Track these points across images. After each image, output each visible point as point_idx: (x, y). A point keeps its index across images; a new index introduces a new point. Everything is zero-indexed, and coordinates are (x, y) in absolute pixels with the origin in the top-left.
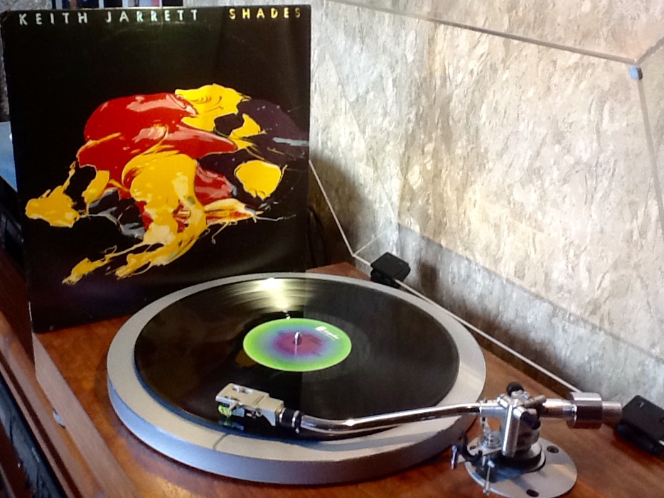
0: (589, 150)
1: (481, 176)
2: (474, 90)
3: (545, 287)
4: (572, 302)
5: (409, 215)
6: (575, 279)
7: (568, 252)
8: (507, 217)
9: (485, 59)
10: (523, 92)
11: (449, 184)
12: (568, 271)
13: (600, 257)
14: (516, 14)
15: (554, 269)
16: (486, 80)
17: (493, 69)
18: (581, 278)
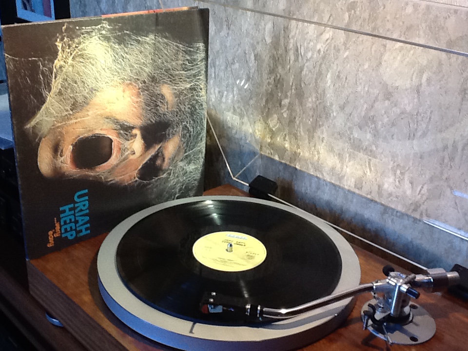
0: (411, 105)
1: (327, 122)
2: (321, 64)
3: (379, 195)
4: (398, 204)
5: (269, 148)
6: (401, 188)
7: (395, 171)
8: (348, 148)
9: (330, 42)
10: (360, 65)
11: (302, 127)
12: (395, 184)
13: (420, 174)
14: (355, 12)
15: (385, 183)
16: (330, 56)
17: (336, 49)
18: (405, 188)
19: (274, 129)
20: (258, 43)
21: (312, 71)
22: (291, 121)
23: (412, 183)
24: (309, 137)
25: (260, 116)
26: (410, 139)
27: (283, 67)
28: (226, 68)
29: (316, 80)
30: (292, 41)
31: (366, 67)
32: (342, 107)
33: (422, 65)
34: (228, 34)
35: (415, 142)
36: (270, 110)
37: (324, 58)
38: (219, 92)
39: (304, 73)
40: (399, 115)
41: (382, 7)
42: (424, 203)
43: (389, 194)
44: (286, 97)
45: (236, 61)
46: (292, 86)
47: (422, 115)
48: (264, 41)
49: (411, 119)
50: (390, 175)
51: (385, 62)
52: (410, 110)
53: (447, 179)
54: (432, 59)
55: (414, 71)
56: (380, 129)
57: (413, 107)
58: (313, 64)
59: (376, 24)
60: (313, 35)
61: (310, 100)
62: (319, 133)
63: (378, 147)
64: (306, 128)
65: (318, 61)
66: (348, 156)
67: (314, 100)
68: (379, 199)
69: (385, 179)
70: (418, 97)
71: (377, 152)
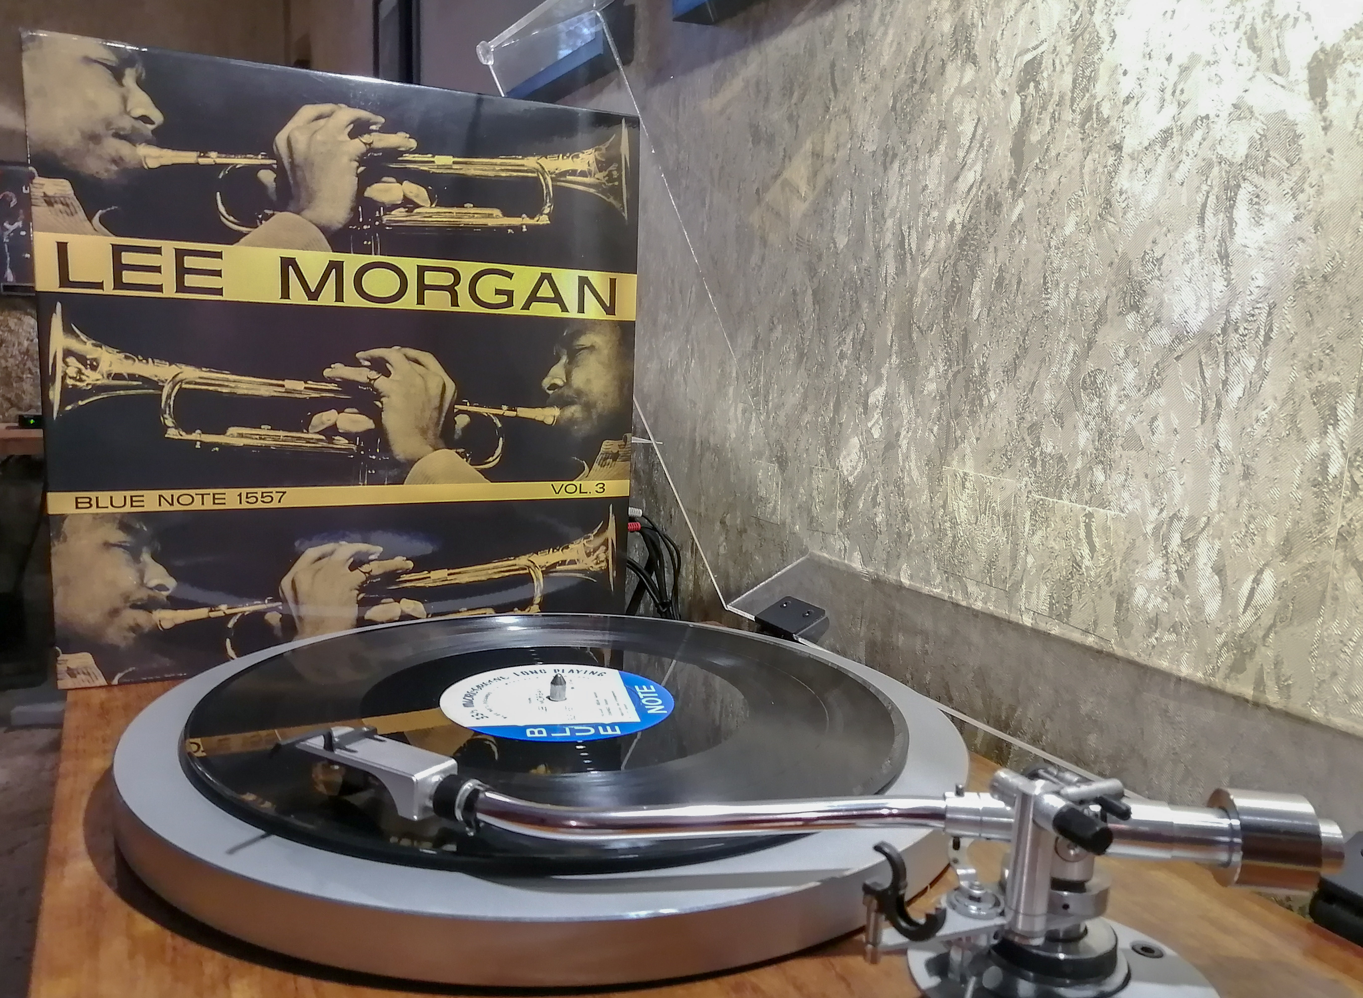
0: (1204, 304)
1: (974, 423)
2: (958, 260)
3: (1119, 628)
4: (1181, 652)
5: (841, 534)
6: (1187, 596)
7: (1166, 538)
8: (1030, 492)
9: (977, 192)
10: (1053, 231)
11: (913, 456)
12: (1168, 583)
13: (1245, 536)
14: (1036, 87)
15: (1136, 584)
16: (978, 231)
17: (993, 207)
18: (1202, 592)
19: (851, 479)
21: (937, 288)
22: (891, 445)
23: (1219, 570)
24: (930, 479)
26: (1208, 420)
27: (872, 301)
28: (755, 347)
29: (947, 310)
31: (1069, 228)
32: (1011, 371)
33: (1231, 164)
34: (763, 259)
35: (1223, 425)
36: (843, 427)
38: (744, 411)
39: (917, 300)
40: (1171, 350)
41: (1110, 39)
42: (1266, 636)
43: (1150, 621)
44: (878, 382)
45: (775, 322)
46: (891, 346)
47: (1241, 331)
48: (832, 245)
49: (1208, 348)
50: (1152, 554)
51: (1121, 195)
52: (1200, 324)
53: (1342, 537)
54: (1262, 133)
55: (1208, 193)
56: (1115, 409)
57: (1210, 309)
58: (939, 268)
59: (1094, 97)
60: (937, 187)
61: (932, 372)
62: (955, 463)
63: (1110, 469)
64: (925, 457)
65: (950, 257)
66: (1028, 518)
67: (941, 371)
68: (1121, 644)
69: (1137, 571)
70: (1225, 271)
71: (1109, 488)
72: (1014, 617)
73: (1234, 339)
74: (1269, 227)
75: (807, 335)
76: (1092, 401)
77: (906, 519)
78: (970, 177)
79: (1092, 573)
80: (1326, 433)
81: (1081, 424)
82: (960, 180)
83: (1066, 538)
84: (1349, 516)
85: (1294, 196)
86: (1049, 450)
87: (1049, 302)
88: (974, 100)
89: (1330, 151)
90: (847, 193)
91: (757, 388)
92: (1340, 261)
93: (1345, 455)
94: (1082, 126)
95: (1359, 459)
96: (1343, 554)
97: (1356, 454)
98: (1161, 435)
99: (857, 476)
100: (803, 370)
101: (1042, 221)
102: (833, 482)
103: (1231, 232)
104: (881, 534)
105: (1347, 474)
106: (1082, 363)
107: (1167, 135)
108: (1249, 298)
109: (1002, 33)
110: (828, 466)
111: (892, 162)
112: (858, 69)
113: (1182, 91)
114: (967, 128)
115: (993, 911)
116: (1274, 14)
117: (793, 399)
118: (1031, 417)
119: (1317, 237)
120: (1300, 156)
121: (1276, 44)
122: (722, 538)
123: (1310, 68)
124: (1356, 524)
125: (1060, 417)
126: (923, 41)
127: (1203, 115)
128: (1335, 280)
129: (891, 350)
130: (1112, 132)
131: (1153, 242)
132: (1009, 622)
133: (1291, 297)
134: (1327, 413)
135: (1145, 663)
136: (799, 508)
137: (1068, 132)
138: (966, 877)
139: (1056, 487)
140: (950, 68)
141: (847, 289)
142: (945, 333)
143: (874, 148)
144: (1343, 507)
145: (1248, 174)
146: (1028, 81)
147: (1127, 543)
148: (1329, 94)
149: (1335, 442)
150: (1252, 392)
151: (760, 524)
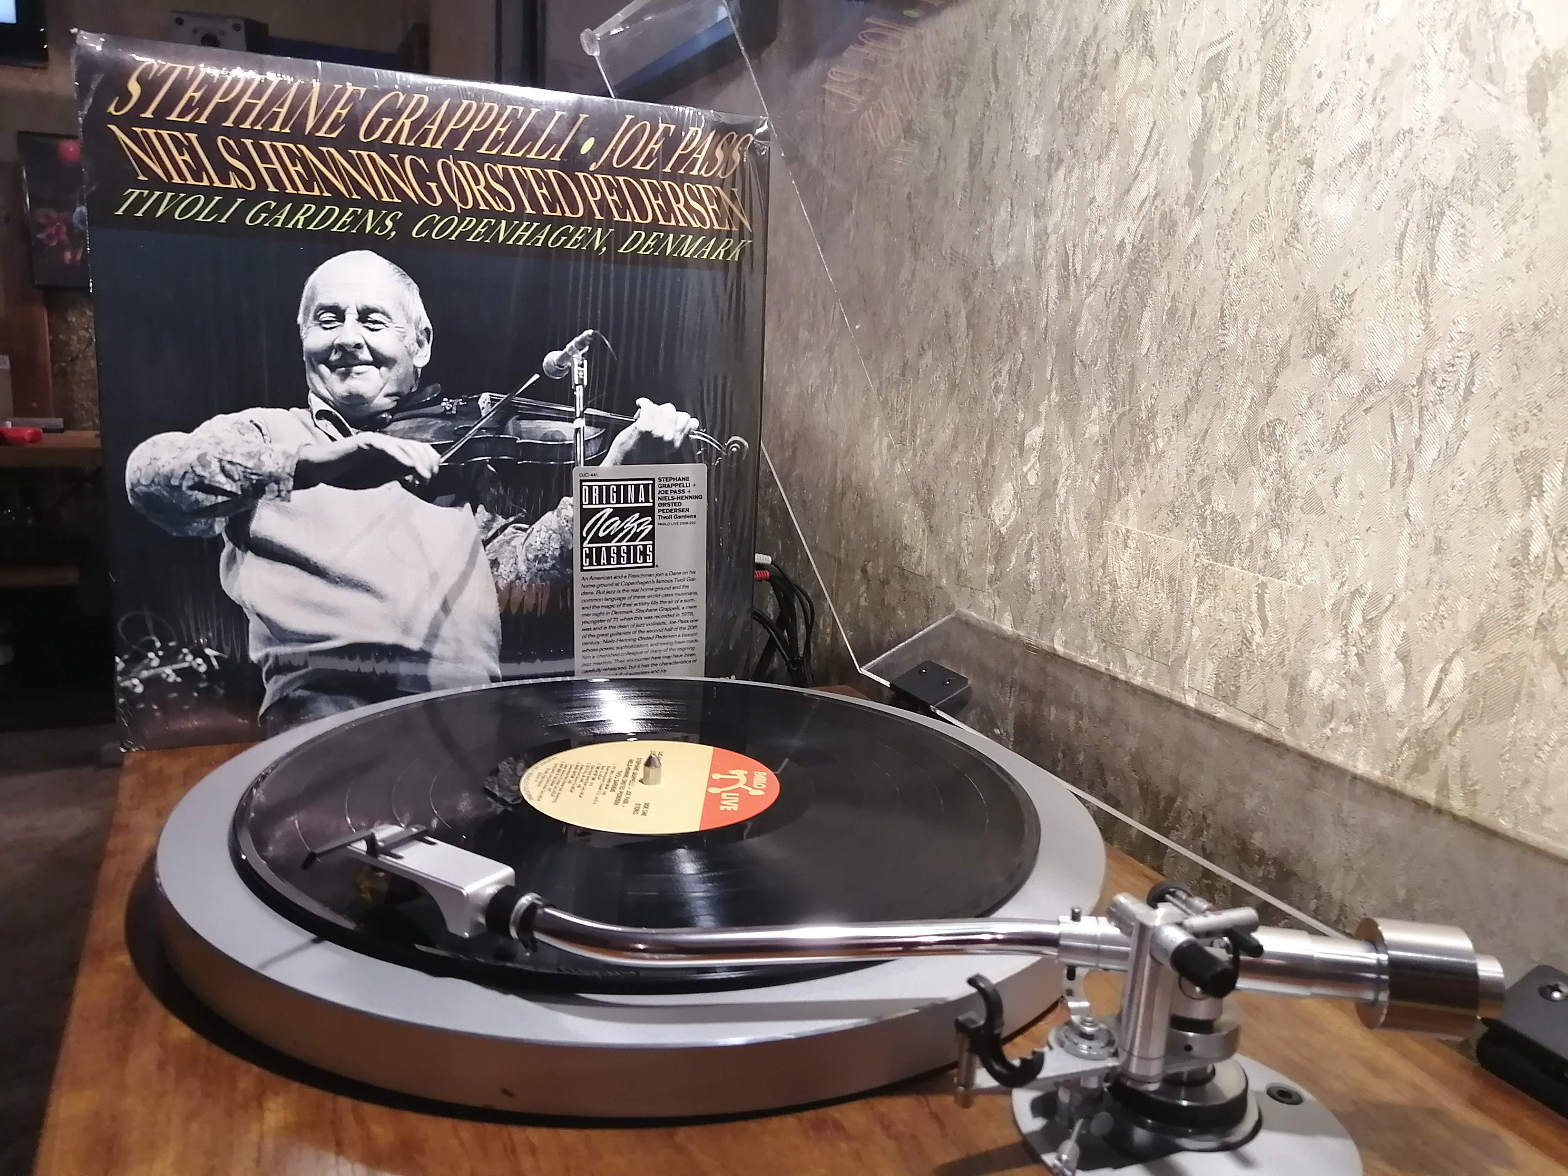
0: (1399, 349)
2: (1126, 286)
3: (1291, 715)
4: (1358, 746)
5: (991, 591)
6: (1367, 683)
7: (1346, 616)
8: (1198, 555)
9: (1150, 208)
10: (1233, 256)
11: (1072, 508)
12: (1347, 667)
13: (1434, 618)
14: (1220, 89)
15: (1312, 667)
16: (1151, 254)
17: (1167, 226)
18: (1383, 679)
19: (1003, 530)
20: (975, 275)
21: (1103, 317)
22: (1047, 494)
23: (1404, 657)
24: (1089, 535)
25: (972, 496)
26: (1398, 484)
27: (1032, 328)
28: (903, 374)
29: (1113, 343)
30: (1053, 239)
31: (1252, 254)
32: (1182, 415)
33: (1435, 188)
34: (913, 275)
35: (1414, 491)
36: (996, 471)
37: (1133, 265)
38: (890, 446)
39: (1081, 330)
40: (1360, 400)
41: (1304, 34)
42: (1452, 734)
43: (1324, 709)
44: (1036, 421)
45: (925, 347)
46: (1051, 381)
47: (1439, 383)
48: (989, 262)
49: (1401, 401)
50: (1330, 634)
51: (1310, 218)
52: (1393, 373)
53: (1541, 625)
54: (1472, 152)
55: (1408, 220)
56: (1295, 465)
57: (1405, 357)
58: (1106, 293)
59: (1283, 102)
60: (1106, 200)
61: (1095, 413)
62: (1117, 517)
63: (1287, 534)
64: (1084, 510)
65: (1118, 282)
66: (1195, 585)
67: (1104, 412)
68: (1292, 733)
69: (1313, 651)
70: (1423, 312)
71: (1285, 555)
72: (1177, 696)
73: (1430, 393)
74: (1475, 263)
75: (959, 364)
76: (1270, 455)
77: (1062, 578)
78: (1142, 190)
79: (1264, 652)
80: (1529, 505)
81: (1257, 481)
82: (1132, 193)
83: (1236, 610)
84: (1552, 602)
85: (1504, 228)
86: (1221, 508)
87: (1226, 339)
88: (1149, 101)
89: (1548, 177)
90: (1006, 203)
91: (903, 422)
92: (1554, 307)
93: (1550, 532)
94: (1270, 136)
95: (1564, 537)
96: (1542, 645)
97: (1562, 531)
98: (1345, 498)
99: (1010, 527)
100: (954, 404)
101: (1221, 244)
102: (984, 532)
103: (1432, 265)
104: (1034, 593)
105: (1550, 554)
106: (1260, 411)
107: (1364, 149)
108: (1448, 345)
109: (1184, 23)
110: (978, 513)
111: (1057, 168)
112: (1022, 59)
113: (1383, 99)
114: (1141, 133)
115: (1103, 1052)
116: (1491, 12)
117: (944, 436)
118: (1202, 470)
119: (1529, 277)
120: (1515, 180)
121: (1492, 48)
122: (863, 589)
123: (1529, 78)
124: (1558, 612)
125: (1234, 473)
126: (1096, 29)
127: (1406, 128)
128: (1548, 329)
129: (1050, 386)
130: (1302, 145)
131: (1344, 275)
132: (1171, 702)
133: (1497, 347)
134: (1531, 482)
135: (1318, 756)
136: (946, 559)
137: (1253, 141)
138: (1078, 1011)
139: (1227, 551)
140: (1124, 61)
141: (1004, 313)
142: (1110, 369)
143: (1037, 152)
144: (1544, 592)
145: (1454, 200)
146: (1211, 81)
147: (1303, 620)
148: (1549, 110)
149: (1539, 517)
150: (1448, 454)
151: (904, 575)
